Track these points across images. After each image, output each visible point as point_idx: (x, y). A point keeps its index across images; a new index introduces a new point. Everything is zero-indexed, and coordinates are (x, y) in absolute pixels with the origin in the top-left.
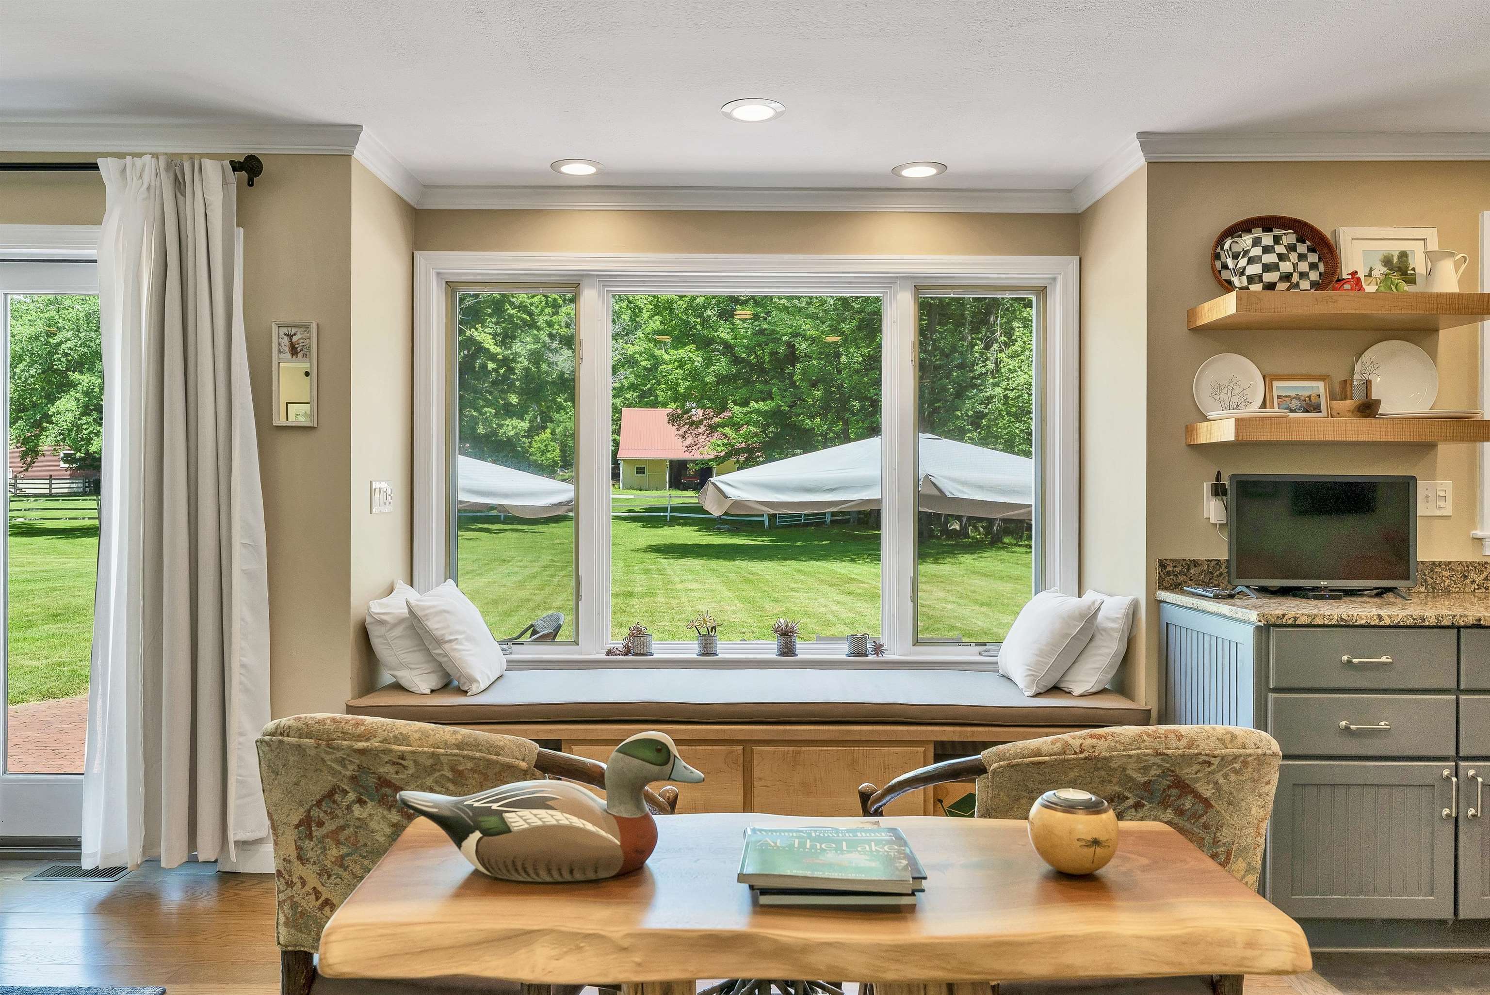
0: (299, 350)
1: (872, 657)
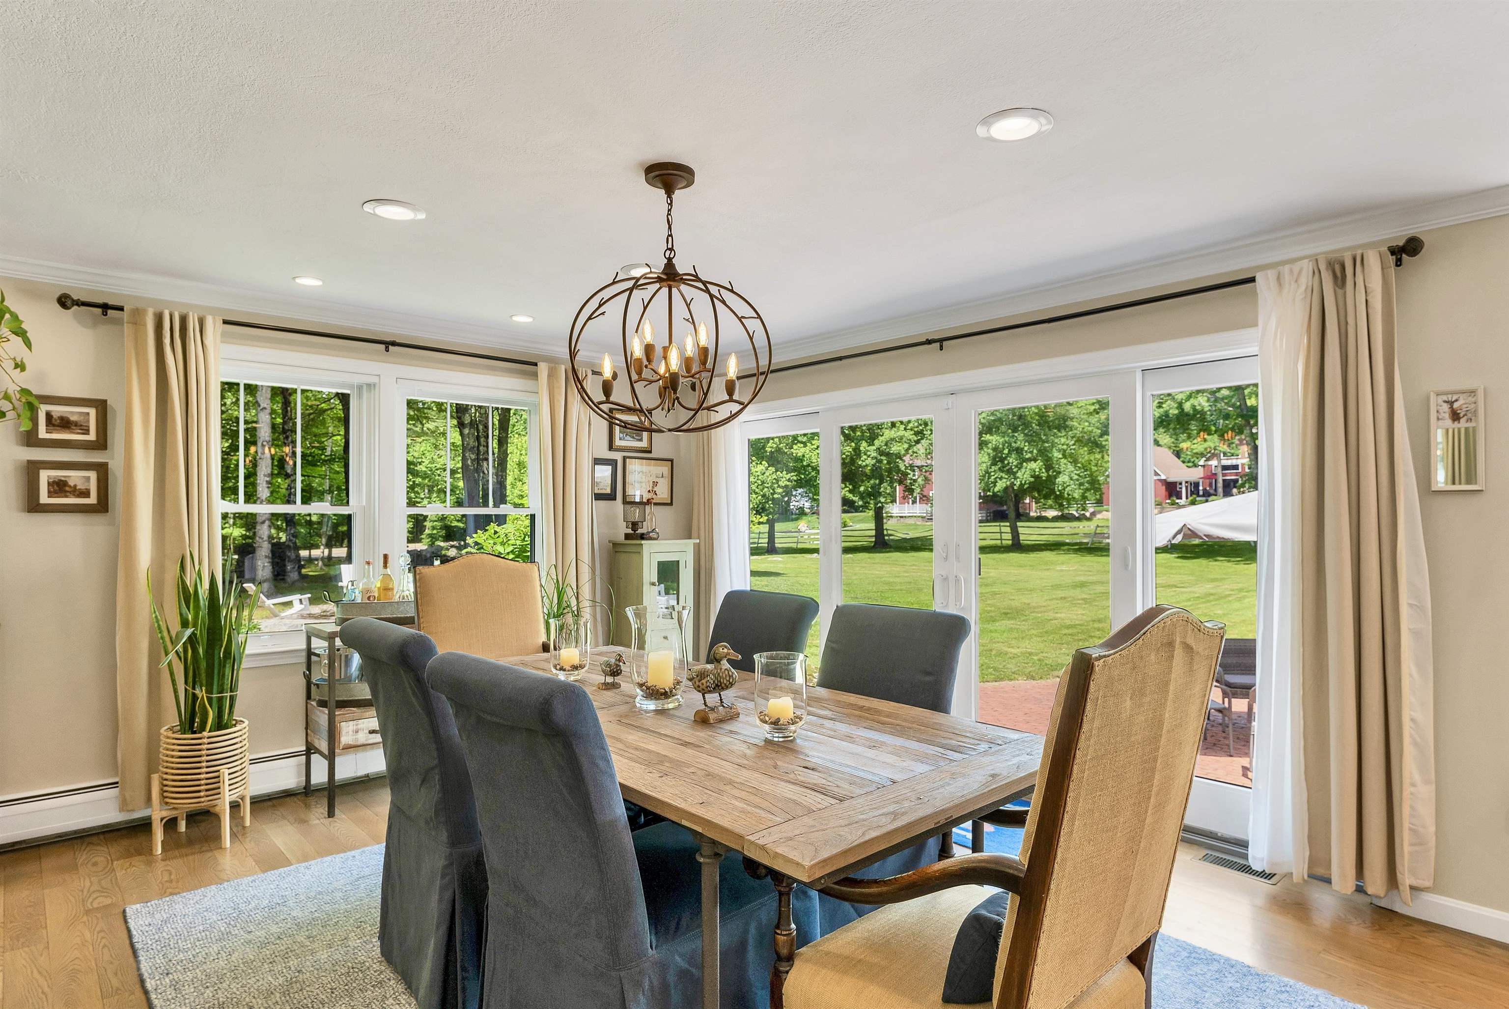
0: (1461, 415)
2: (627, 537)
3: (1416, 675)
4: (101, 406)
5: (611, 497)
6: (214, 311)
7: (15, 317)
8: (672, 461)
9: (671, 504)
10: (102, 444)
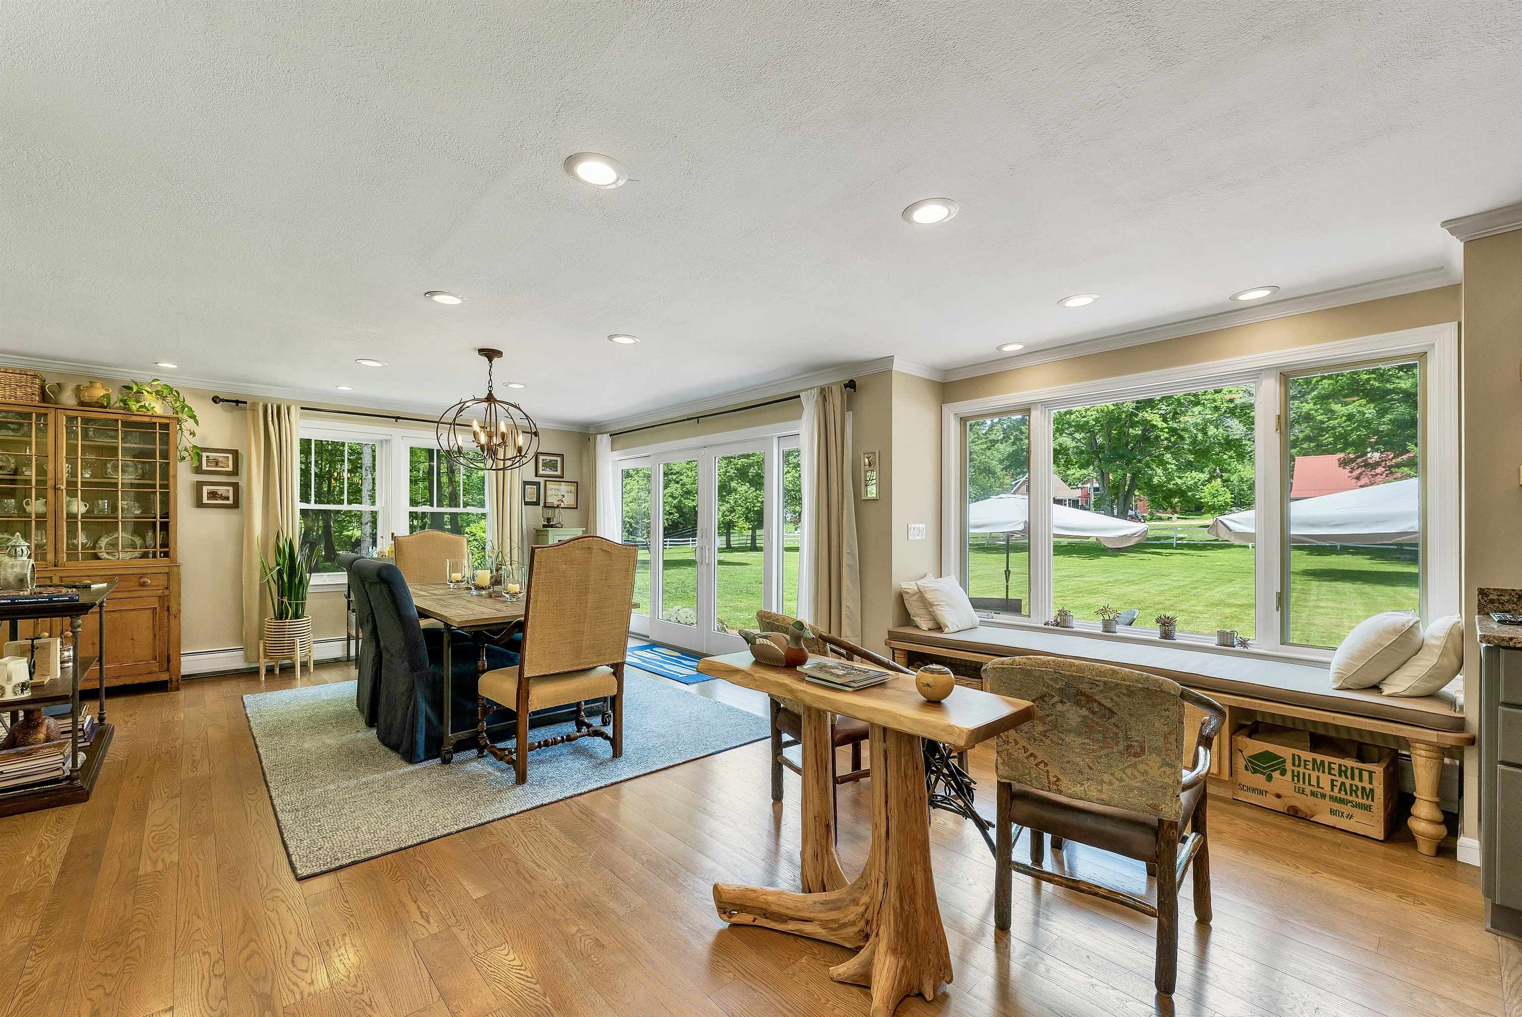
0: (872, 464)
1: (1238, 648)
2: (544, 526)
3: (850, 586)
4: (235, 453)
5: (537, 503)
6: (296, 402)
7: (190, 409)
8: (577, 483)
9: (577, 508)
10: (235, 472)
